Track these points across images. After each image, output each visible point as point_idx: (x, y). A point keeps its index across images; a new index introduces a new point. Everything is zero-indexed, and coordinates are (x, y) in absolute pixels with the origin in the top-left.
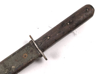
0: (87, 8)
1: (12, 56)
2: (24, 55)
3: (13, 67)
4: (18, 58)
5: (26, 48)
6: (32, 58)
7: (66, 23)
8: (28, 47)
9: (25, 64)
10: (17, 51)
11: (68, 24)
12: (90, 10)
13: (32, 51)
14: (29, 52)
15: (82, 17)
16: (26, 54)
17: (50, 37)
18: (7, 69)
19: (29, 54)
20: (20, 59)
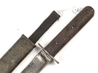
0: (87, 10)
1: (9, 52)
2: (20, 49)
3: (12, 61)
4: (15, 53)
5: (20, 42)
6: (27, 50)
7: (70, 28)
8: (22, 41)
9: (22, 56)
10: (13, 46)
11: (73, 28)
12: (90, 12)
13: (26, 44)
14: (24, 45)
15: (84, 19)
16: (22, 48)
17: (58, 42)
18: (7, 64)
19: (24, 47)
20: (17, 53)
